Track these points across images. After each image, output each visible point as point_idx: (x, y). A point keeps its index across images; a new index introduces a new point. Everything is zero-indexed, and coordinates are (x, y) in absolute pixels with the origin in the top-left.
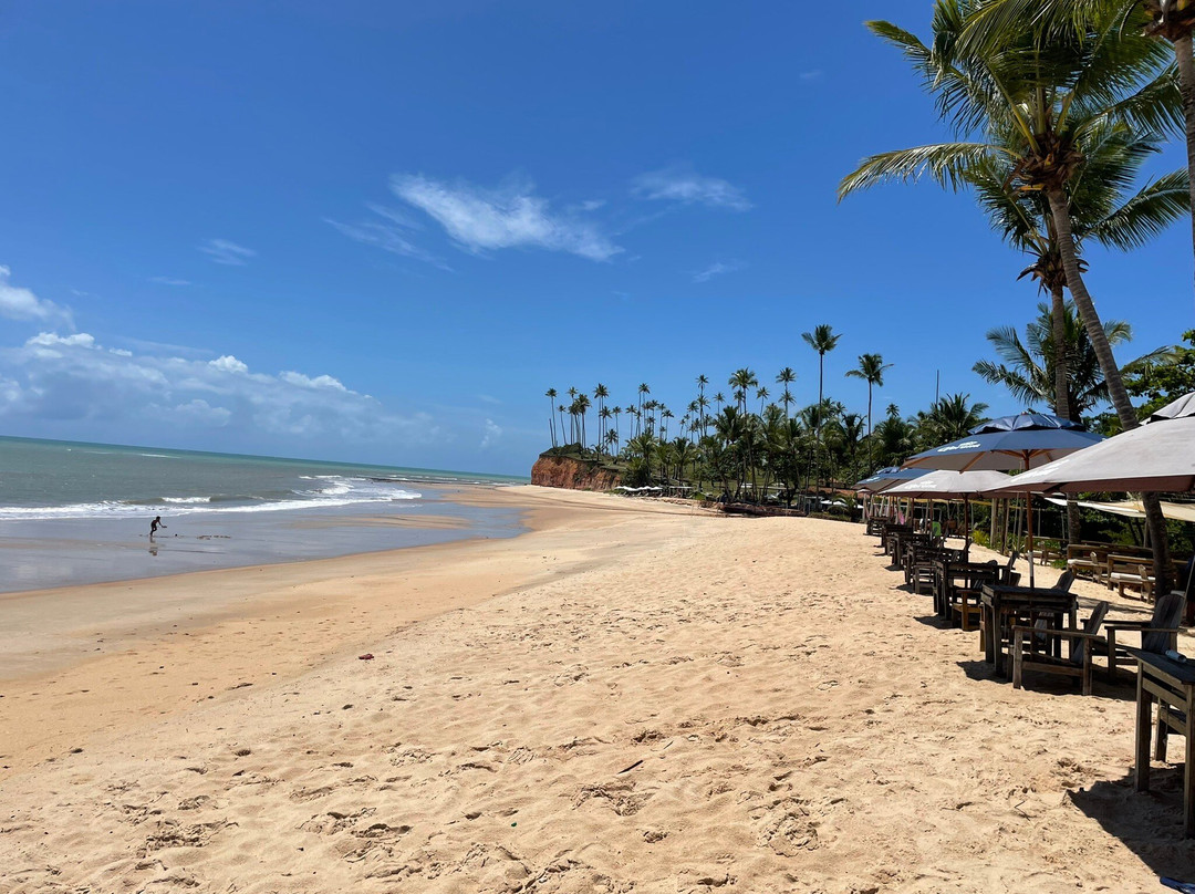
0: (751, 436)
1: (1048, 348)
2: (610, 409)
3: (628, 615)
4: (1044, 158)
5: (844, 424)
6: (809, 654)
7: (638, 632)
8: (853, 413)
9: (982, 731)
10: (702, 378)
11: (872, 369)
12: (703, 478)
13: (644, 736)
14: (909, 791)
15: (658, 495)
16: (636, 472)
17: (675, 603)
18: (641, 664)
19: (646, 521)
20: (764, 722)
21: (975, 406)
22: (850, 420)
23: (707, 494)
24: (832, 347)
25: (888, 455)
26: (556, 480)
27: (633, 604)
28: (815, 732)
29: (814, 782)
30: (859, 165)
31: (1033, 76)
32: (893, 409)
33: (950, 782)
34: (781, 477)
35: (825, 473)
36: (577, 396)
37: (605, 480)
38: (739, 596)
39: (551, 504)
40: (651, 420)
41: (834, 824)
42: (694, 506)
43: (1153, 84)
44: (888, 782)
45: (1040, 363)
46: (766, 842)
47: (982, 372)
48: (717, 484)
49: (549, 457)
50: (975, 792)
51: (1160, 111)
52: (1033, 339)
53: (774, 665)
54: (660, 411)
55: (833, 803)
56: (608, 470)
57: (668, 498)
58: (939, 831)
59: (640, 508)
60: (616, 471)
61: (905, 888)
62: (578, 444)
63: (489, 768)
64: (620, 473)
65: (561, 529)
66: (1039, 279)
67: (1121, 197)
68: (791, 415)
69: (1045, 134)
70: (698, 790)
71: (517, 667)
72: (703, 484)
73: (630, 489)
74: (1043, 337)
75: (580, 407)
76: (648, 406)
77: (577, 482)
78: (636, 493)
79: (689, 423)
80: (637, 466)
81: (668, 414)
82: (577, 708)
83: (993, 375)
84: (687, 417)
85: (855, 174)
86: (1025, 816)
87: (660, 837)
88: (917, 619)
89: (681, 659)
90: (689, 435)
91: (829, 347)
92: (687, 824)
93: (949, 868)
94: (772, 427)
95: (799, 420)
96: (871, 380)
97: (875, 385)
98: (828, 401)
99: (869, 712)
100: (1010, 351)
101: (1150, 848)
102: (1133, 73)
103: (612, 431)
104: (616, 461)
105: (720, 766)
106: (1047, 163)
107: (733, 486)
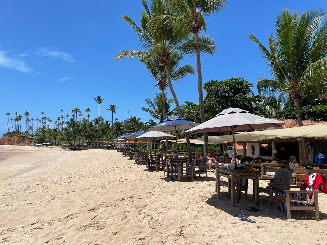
0: (78, 127)
1: (158, 104)
2: (30, 119)
3: (59, 180)
4: (164, 57)
5: (105, 123)
6: (123, 182)
7: (65, 184)
8: (108, 120)
9: (179, 192)
10: (62, 110)
11: (113, 108)
12: (63, 140)
13: (91, 209)
14: (173, 208)
15: (48, 146)
16: (40, 139)
17: (73, 175)
18: (73, 192)
19: (45, 154)
20: (124, 200)
21: (138, 118)
22: (107, 122)
23: (64, 145)
24: (102, 102)
25: (117, 131)
26: (10, 143)
27: (59, 177)
28: (140, 199)
29: (150, 210)
30: (119, 53)
31: (161, 37)
32: (117, 119)
33: (180, 204)
34: (87, 139)
35: (100, 137)
36: (18, 115)
37: (29, 142)
38: (92, 170)
39: (9, 150)
40: (45, 123)
41: (162, 218)
42: (61, 148)
43: (186, 43)
44: (166, 207)
45: (156, 107)
46: (148, 226)
47: (143, 110)
48: (67, 142)
49: (7, 135)
50: (186, 205)
51: (187, 49)
52: (155, 102)
53: (115, 186)
54: (48, 120)
55: (158, 214)
56: (30, 139)
57: (51, 147)
58: (186, 215)
59: (42, 150)
60: (33, 139)
61: (188, 228)
62: (18, 131)
63: (41, 228)
64: (34, 139)
65: (15, 158)
66: (159, 87)
67: (176, 69)
68: (90, 121)
69: (164, 52)
70: (118, 219)
71: (28, 199)
72: (63, 142)
73: (38, 144)
74: (157, 101)
75: (19, 119)
76: (43, 118)
77: (18, 143)
78: (40, 145)
79: (58, 124)
80: (41, 137)
81: (50, 121)
82: (60, 207)
83: (146, 110)
84: (57, 122)
85: (118, 55)
86: (200, 208)
87: (117, 233)
88: (144, 170)
89: (86, 189)
90: (57, 127)
91: (101, 102)
92: (122, 228)
93: (195, 222)
94: (84, 125)
95: (93, 122)
96: (113, 111)
97: (114, 113)
98: (100, 117)
99: (150, 192)
100: (150, 104)
101: (227, 210)
102: (181, 40)
103: (30, 127)
104: (32, 136)
105: (121, 212)
106: (165, 58)
107: (73, 142)
